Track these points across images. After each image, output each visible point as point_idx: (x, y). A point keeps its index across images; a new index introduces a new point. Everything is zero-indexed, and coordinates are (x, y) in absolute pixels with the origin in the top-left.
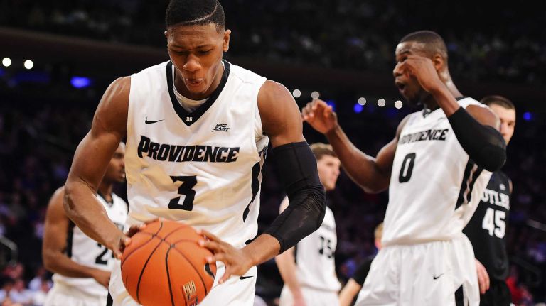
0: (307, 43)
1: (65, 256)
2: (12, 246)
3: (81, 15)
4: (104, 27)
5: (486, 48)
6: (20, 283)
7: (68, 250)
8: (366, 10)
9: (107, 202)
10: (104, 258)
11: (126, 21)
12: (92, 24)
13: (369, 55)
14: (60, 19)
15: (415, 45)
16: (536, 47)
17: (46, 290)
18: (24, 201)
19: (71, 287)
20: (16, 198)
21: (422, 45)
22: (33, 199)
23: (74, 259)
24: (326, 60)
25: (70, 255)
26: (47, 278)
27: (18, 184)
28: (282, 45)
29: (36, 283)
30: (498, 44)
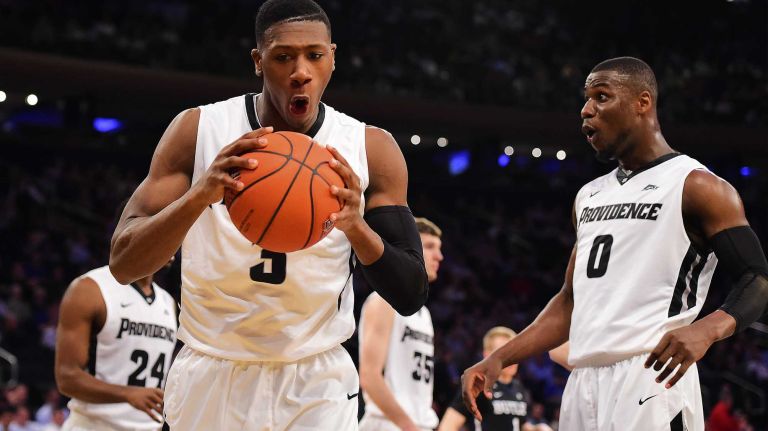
0: (431, 68)
1: (86, 373)
2: (11, 359)
3: (108, 30)
4: (139, 45)
5: (687, 73)
6: (23, 412)
7: (91, 366)
8: (514, 20)
9: (145, 297)
10: (140, 377)
11: (171, 37)
12: (123, 42)
13: (518, 84)
14: (78, 34)
15: (614, 75)
16: (757, 73)
17: (60, 423)
18: (27, 295)
19: (94, 419)
20: (16, 289)
21: (625, 77)
22: (40, 292)
23: (97, 377)
24: (458, 93)
25: (93, 371)
26: (61, 405)
27: (18, 270)
28: (395, 71)
29: (45, 412)
30: (702, 68)
